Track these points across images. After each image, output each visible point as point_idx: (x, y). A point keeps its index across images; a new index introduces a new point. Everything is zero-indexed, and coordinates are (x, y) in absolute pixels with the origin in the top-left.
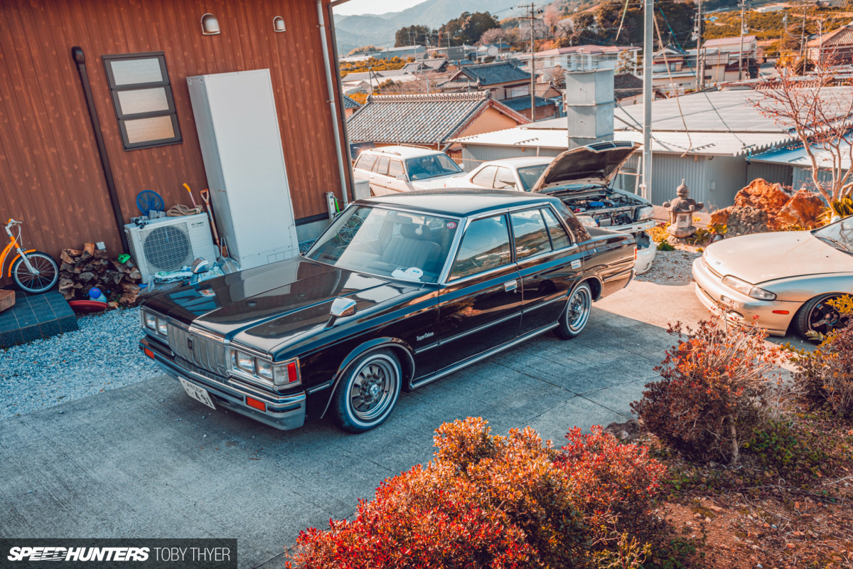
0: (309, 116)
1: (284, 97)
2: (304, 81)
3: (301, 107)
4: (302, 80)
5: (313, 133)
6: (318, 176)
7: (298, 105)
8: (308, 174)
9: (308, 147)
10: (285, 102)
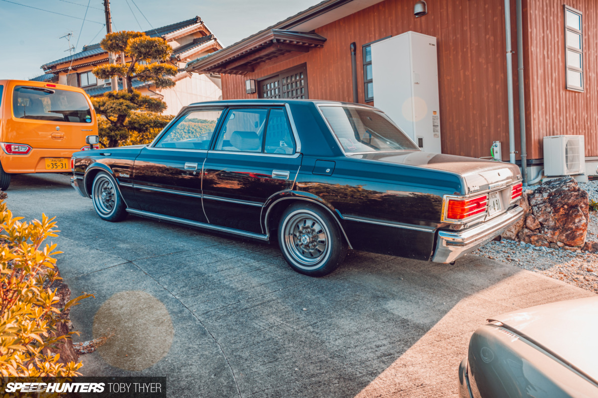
0: (490, 69)
1: (469, 55)
2: (489, 38)
3: (484, 61)
4: (487, 37)
5: (492, 85)
6: (492, 125)
7: (480, 60)
8: (483, 123)
9: (485, 98)
10: (469, 59)
